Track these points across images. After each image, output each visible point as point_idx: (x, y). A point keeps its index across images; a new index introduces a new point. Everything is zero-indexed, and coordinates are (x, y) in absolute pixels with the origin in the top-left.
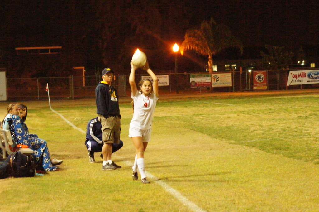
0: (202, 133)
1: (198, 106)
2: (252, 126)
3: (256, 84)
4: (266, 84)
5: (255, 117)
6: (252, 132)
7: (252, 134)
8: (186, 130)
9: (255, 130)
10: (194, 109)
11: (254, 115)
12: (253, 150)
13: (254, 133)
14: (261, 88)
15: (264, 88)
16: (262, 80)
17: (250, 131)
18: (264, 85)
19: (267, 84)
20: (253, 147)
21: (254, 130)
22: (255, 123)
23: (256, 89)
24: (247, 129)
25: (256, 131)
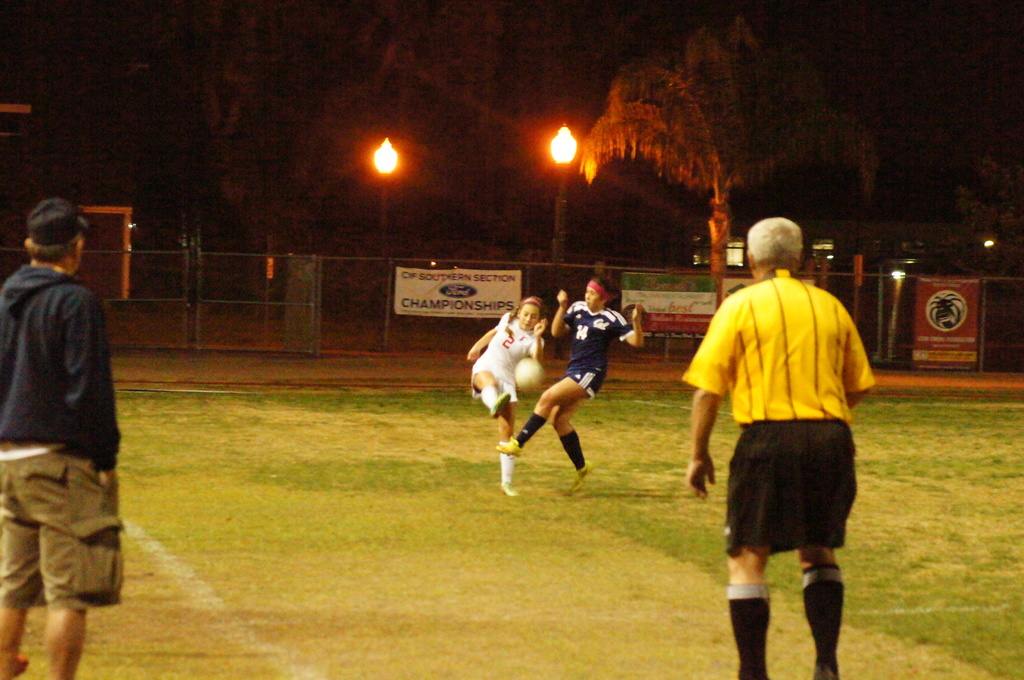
0: (675, 555)
1: (654, 425)
2: (912, 539)
3: (926, 339)
4: (972, 340)
5: (924, 494)
6: (915, 566)
7: (914, 576)
8: (596, 535)
9: (927, 560)
10: (633, 435)
11: (917, 485)
12: (924, 656)
13: (922, 572)
14: (950, 357)
15: (962, 359)
16: (958, 320)
17: (904, 563)
18: (964, 347)
19: (978, 340)
20: (923, 641)
21: (924, 555)
22: (926, 524)
23: (922, 362)
24: (890, 551)
25: (934, 565)
